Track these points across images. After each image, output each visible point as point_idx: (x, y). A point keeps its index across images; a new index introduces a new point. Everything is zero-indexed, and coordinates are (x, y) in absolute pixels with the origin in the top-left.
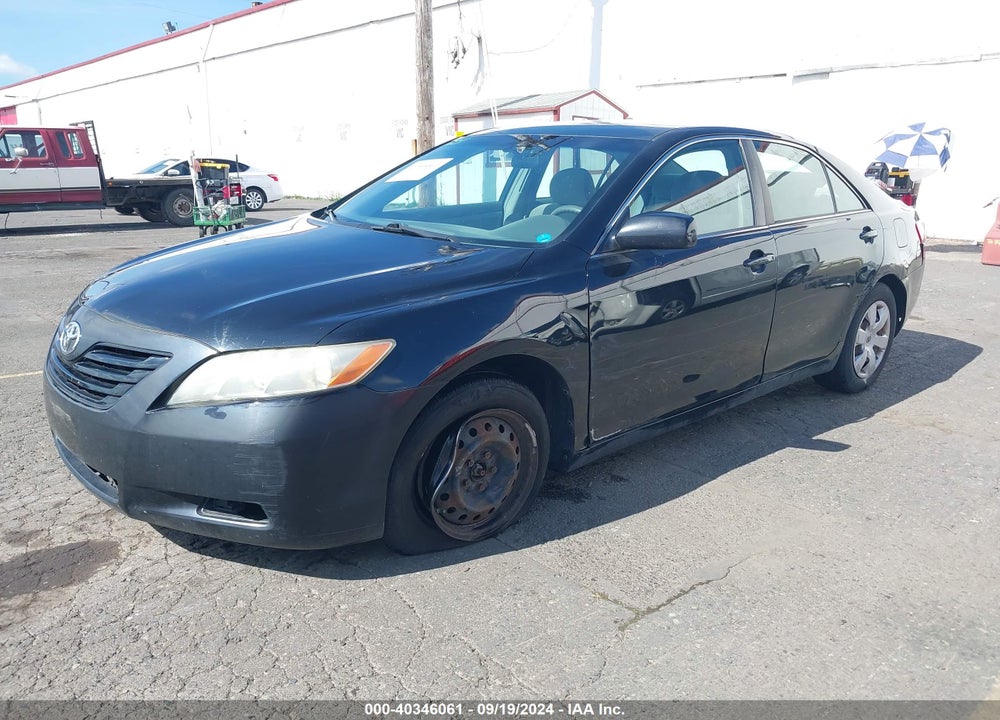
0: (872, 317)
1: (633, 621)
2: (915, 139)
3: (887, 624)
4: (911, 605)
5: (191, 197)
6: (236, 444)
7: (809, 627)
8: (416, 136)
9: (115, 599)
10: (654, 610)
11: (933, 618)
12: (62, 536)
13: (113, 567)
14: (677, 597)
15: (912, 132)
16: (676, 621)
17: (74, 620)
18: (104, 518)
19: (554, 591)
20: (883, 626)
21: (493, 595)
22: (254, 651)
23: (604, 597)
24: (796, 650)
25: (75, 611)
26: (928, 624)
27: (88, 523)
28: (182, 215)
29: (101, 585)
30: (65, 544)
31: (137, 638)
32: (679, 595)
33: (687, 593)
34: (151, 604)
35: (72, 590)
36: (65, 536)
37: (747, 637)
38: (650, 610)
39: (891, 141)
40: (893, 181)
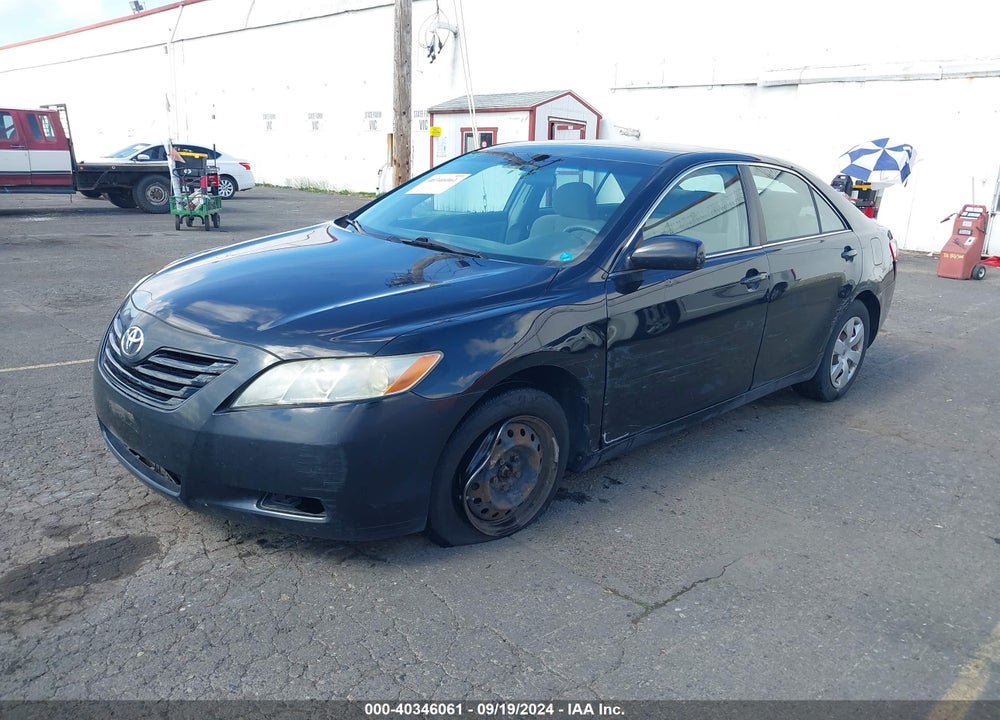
0: (849, 332)
1: (645, 614)
2: (879, 154)
3: (867, 619)
4: (887, 602)
5: (168, 187)
6: (301, 445)
7: (800, 621)
8: (391, 130)
9: (165, 591)
10: (661, 605)
11: (907, 614)
12: (101, 531)
13: (156, 561)
14: (680, 594)
15: (876, 147)
16: (682, 615)
17: (130, 611)
18: (138, 514)
19: (570, 587)
20: (864, 621)
21: (515, 590)
22: (305, 641)
23: (615, 592)
24: (790, 642)
25: (128, 604)
26: (903, 620)
27: (124, 518)
28: (155, 202)
29: (147, 577)
30: (106, 538)
31: (193, 627)
32: (683, 592)
33: (689, 590)
34: (200, 596)
35: (122, 582)
36: (104, 531)
37: (746, 630)
38: (658, 605)
39: (855, 155)
40: (855, 194)
